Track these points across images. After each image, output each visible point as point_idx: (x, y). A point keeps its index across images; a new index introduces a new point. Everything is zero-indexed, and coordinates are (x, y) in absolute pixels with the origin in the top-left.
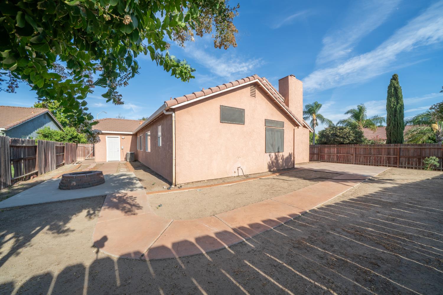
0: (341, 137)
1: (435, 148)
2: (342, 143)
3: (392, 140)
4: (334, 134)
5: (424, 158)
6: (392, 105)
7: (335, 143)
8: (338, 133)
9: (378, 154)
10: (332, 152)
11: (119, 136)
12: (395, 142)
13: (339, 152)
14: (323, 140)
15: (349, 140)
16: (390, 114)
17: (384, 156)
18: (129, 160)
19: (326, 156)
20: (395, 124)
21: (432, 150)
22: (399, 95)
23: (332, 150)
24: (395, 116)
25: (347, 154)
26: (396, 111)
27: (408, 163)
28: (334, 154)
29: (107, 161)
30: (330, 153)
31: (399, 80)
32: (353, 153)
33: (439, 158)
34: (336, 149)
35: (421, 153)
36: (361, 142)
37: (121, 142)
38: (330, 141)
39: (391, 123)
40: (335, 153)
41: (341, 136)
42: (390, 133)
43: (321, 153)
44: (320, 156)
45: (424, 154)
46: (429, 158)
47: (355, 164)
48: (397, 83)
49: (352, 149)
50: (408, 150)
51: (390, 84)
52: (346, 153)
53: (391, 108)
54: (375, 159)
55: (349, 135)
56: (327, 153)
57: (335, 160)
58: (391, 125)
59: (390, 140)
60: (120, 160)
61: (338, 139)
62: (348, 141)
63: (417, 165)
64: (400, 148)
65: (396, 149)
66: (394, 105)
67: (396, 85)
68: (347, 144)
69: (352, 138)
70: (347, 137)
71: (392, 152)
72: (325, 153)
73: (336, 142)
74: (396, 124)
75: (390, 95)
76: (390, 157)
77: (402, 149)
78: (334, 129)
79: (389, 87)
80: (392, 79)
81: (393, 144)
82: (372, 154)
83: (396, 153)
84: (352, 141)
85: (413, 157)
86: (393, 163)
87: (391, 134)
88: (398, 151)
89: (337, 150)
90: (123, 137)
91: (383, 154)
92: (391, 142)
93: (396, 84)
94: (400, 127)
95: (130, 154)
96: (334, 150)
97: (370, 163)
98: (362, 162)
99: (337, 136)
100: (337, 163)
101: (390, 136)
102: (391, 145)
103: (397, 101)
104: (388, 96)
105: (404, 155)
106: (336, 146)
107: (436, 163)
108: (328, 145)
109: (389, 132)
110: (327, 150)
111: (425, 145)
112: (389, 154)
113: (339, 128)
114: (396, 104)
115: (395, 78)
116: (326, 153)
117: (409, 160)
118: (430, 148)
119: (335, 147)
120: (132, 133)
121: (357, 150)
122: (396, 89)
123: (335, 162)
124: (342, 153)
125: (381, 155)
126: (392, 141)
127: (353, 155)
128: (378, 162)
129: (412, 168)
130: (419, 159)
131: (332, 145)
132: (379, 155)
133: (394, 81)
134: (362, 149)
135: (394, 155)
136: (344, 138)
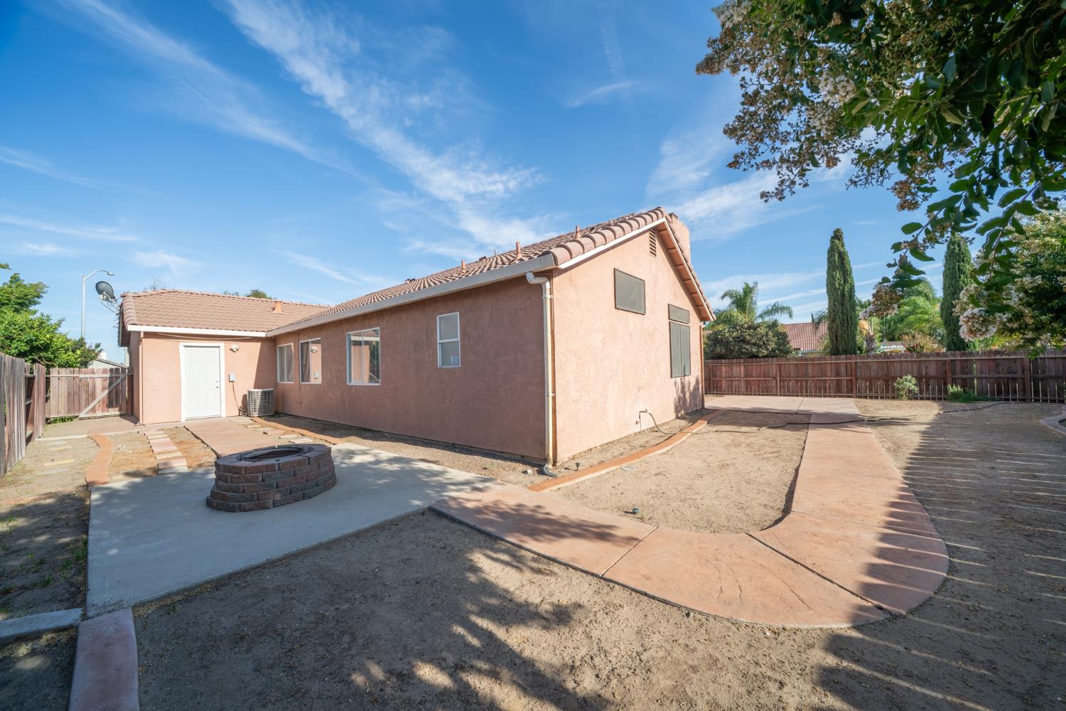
0: (755, 344)
1: (908, 361)
2: (754, 356)
3: (841, 349)
4: (738, 338)
5: (894, 379)
6: (837, 286)
7: (742, 356)
8: (748, 337)
9: (820, 374)
10: (735, 374)
11: (222, 344)
12: (846, 352)
13: (750, 373)
14: (718, 349)
15: (768, 350)
16: (835, 301)
17: (830, 377)
18: (259, 414)
19: (724, 382)
20: (844, 320)
21: (905, 365)
22: (848, 268)
23: (735, 369)
24: (843, 304)
25: (765, 376)
26: (843, 295)
27: (871, 390)
28: (740, 377)
29: (183, 420)
30: (732, 377)
31: (844, 241)
32: (776, 375)
33: (916, 377)
34: (742, 367)
35: (888, 370)
36: (788, 352)
37: (226, 361)
38: (731, 351)
39: (837, 316)
40: (742, 376)
41: (753, 341)
42: (836, 336)
43: (713, 377)
44: (712, 383)
45: (892, 372)
46: (901, 377)
47: (781, 396)
48: (843, 246)
49: (774, 366)
50: (867, 365)
51: (829, 245)
52: (762, 375)
53: (835, 290)
54: (815, 385)
55: (767, 341)
56: (726, 377)
57: (743, 389)
58: (838, 321)
59: (837, 348)
60: (224, 415)
61: (748, 347)
62: (765, 352)
63: (883, 392)
64: (856, 363)
65: (849, 366)
66: (840, 284)
67: (842, 250)
68: (764, 357)
69: (772, 346)
70: (764, 344)
71: (843, 371)
72: (721, 377)
73: (743, 353)
74: (846, 320)
75: (832, 267)
76: (840, 381)
77: (859, 365)
78: (738, 328)
79: (829, 251)
80: (832, 238)
81: (844, 356)
82: (810, 375)
83: (849, 373)
84: (773, 350)
85: (878, 378)
86: (845, 390)
87: (838, 338)
88: (853, 367)
89: (745, 371)
90: (235, 345)
91: (828, 375)
92: (838, 352)
93: (840, 246)
94: (852, 325)
95: (260, 394)
96: (739, 370)
97: (806, 392)
98: (793, 392)
99: (744, 341)
100: (747, 395)
101: (837, 340)
102: (842, 357)
103: (845, 277)
104: (829, 268)
105: (863, 375)
106: (742, 361)
107: (913, 387)
108: (727, 361)
109: (835, 334)
110: (726, 371)
111: (893, 357)
112: (838, 374)
113: (746, 326)
114: (842, 282)
115: (837, 236)
116: (724, 376)
117: (871, 383)
118: (901, 361)
119: (740, 363)
120: (263, 335)
121: (783, 368)
122: (842, 256)
123: (743, 395)
124: (754, 374)
125: (826, 376)
126: (840, 351)
127: (775, 378)
128: (820, 389)
129: (876, 398)
130: (887, 381)
131: (734, 361)
132: (822, 377)
133: (837, 241)
134: (792, 366)
135: (847, 376)
136: (759, 346)
